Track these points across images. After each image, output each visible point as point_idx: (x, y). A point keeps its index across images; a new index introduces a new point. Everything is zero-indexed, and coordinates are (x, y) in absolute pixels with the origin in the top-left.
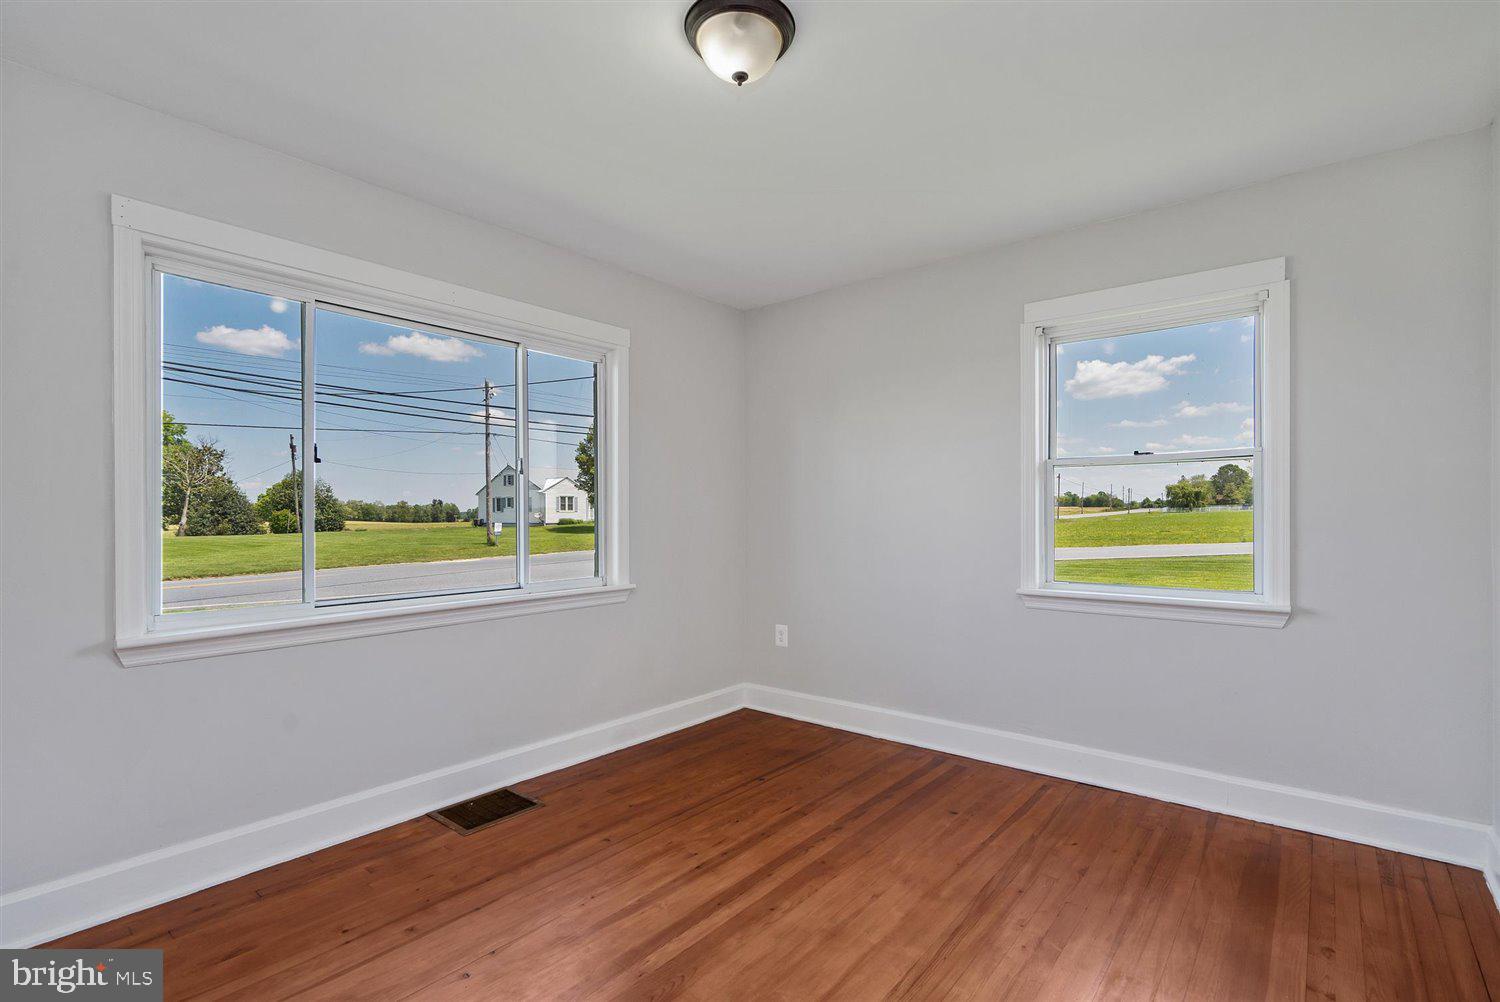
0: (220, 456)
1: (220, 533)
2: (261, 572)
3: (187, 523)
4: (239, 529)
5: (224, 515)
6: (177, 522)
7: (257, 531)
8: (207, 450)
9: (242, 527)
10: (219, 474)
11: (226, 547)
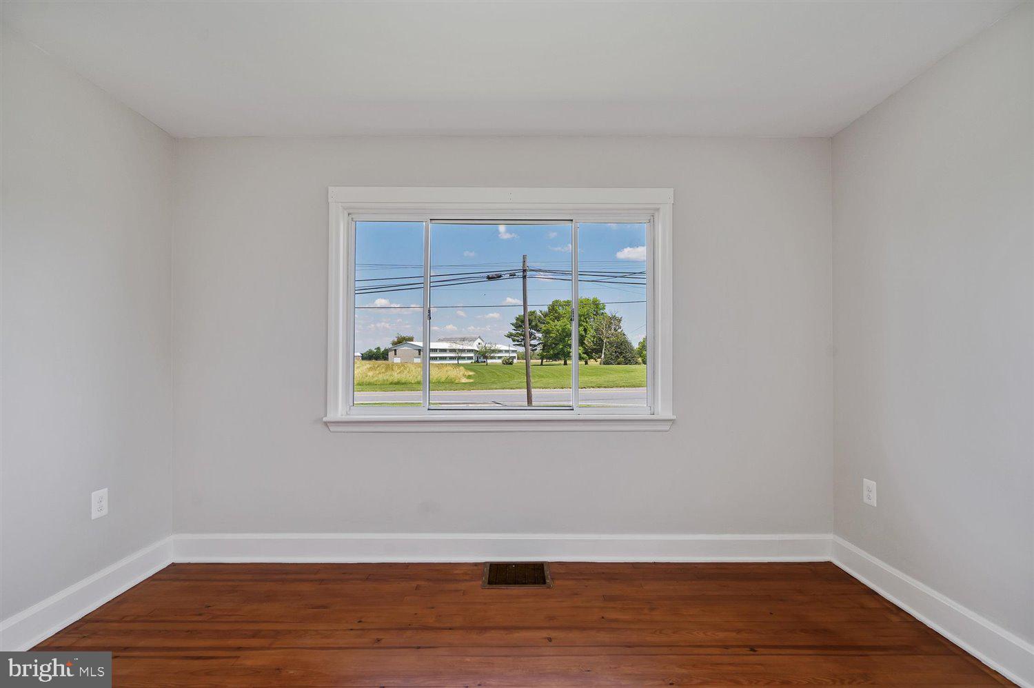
0: (620, 321)
1: (619, 364)
2: (627, 387)
3: (605, 358)
4: (628, 361)
5: (621, 353)
6: (600, 357)
7: (637, 363)
8: (614, 318)
9: (630, 360)
10: (619, 331)
11: (617, 371)
